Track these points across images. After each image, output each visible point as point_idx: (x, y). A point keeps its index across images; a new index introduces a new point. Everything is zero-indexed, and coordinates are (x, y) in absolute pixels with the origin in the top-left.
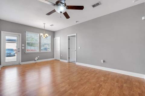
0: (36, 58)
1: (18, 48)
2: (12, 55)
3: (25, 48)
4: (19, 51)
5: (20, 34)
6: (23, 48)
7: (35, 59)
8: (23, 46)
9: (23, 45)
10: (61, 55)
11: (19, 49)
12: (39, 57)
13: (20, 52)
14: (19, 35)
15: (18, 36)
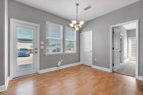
0: (59, 63)
1: (35, 47)
2: (26, 55)
3: (45, 48)
4: (36, 52)
5: (38, 25)
6: (42, 47)
7: (58, 65)
8: (42, 45)
9: (42, 43)
10: (96, 59)
11: (36, 49)
12: (62, 61)
13: (38, 54)
14: (37, 27)
15: (35, 28)
